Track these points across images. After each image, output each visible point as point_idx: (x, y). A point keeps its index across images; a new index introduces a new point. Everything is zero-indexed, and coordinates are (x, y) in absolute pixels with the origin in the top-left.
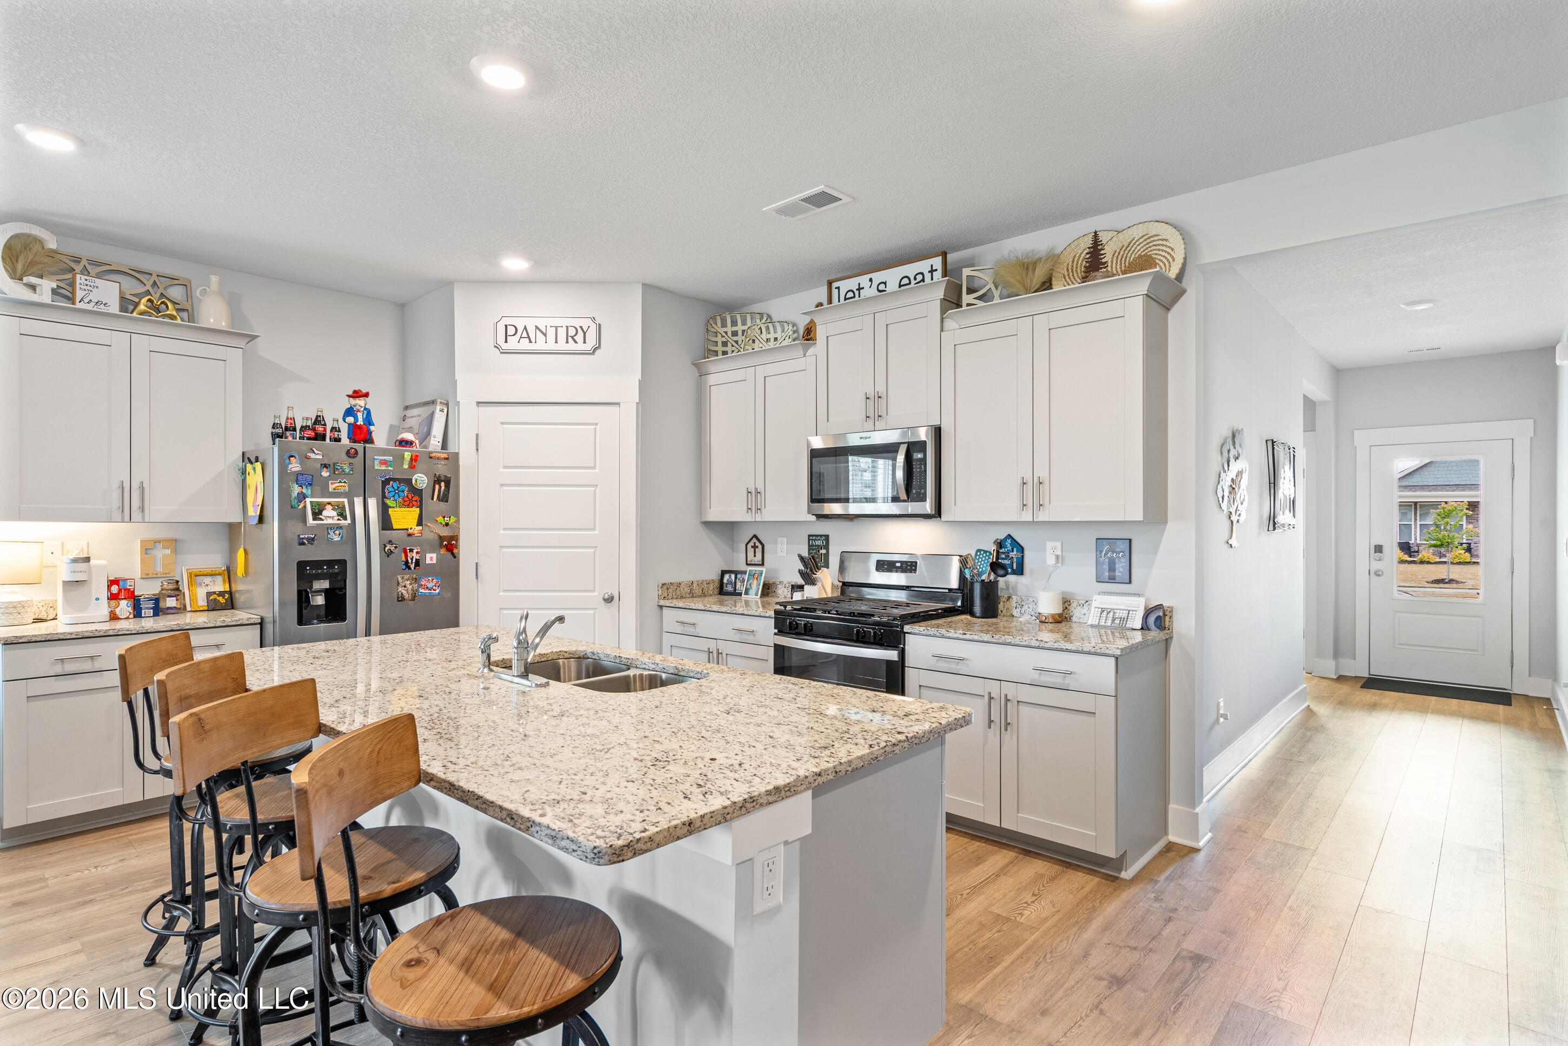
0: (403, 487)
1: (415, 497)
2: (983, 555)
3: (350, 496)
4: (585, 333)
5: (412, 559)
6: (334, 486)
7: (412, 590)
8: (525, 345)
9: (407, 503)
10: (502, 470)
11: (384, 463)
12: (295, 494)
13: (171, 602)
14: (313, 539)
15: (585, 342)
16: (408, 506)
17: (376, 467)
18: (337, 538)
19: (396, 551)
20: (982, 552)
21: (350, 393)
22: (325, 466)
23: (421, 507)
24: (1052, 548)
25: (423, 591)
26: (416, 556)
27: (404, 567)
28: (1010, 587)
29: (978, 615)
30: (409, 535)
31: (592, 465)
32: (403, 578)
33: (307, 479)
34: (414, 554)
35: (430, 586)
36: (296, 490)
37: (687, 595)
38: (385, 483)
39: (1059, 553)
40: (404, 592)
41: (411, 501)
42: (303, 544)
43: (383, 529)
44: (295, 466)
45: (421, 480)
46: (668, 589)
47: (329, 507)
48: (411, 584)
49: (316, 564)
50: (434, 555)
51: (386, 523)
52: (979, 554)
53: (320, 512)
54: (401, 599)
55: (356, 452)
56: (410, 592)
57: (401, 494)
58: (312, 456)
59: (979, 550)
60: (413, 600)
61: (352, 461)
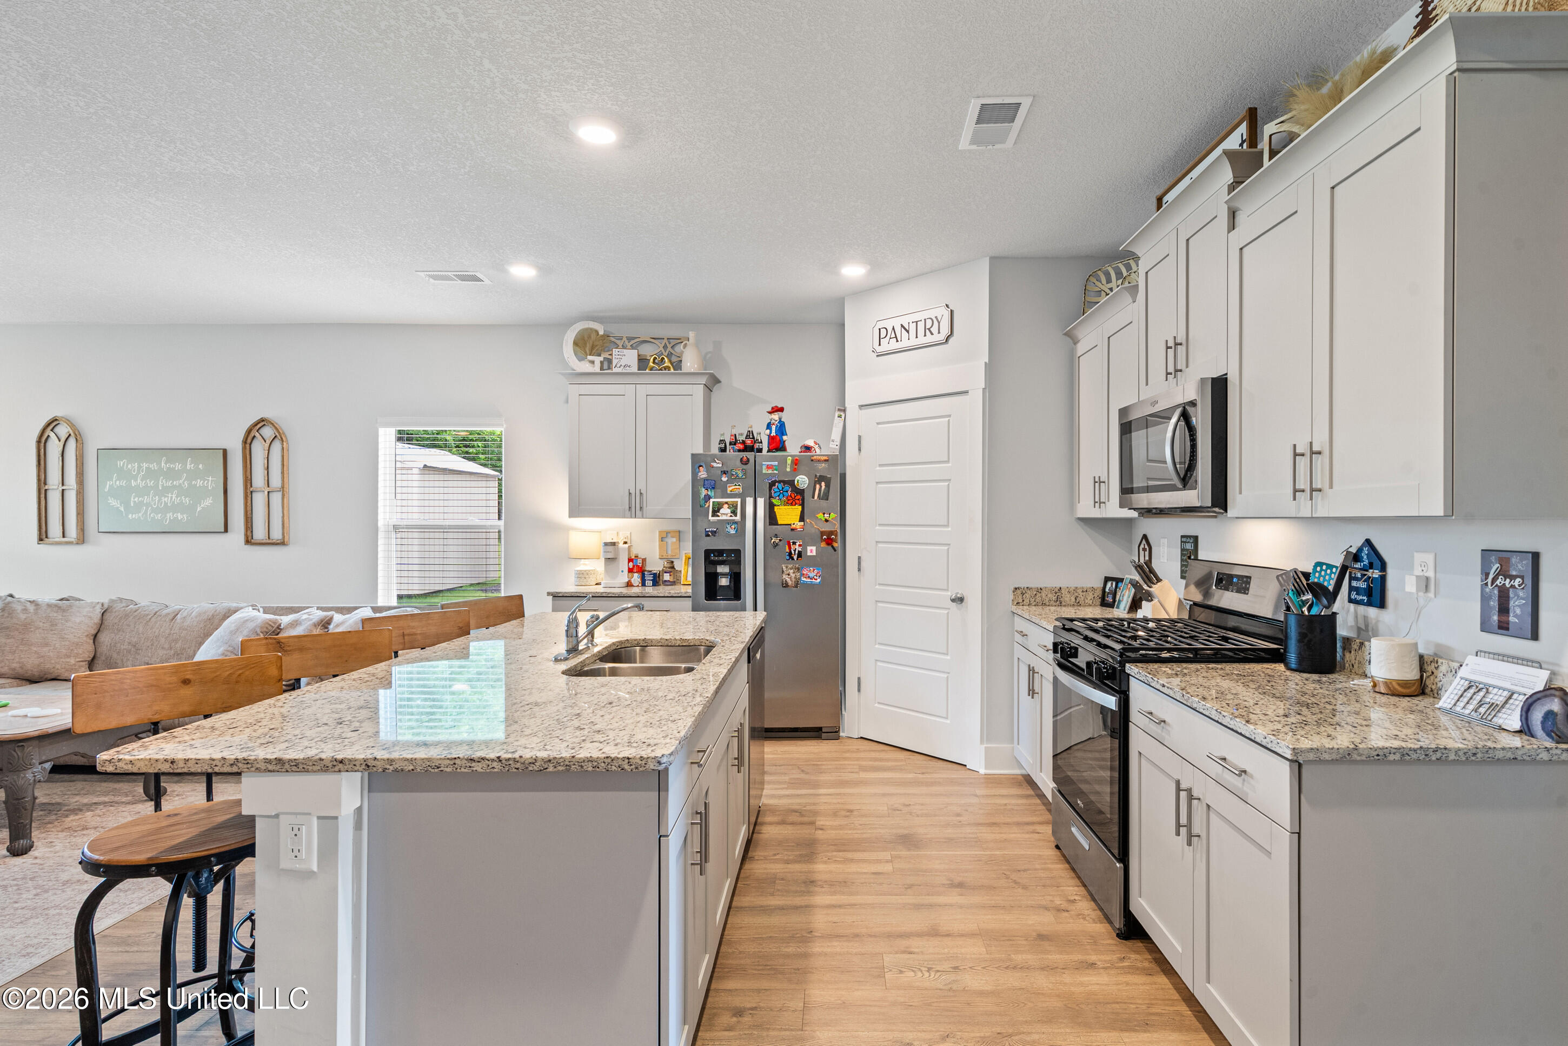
0: (787, 488)
1: (797, 496)
2: (1326, 571)
3: (743, 497)
4: (939, 323)
5: (795, 551)
6: (731, 488)
7: (795, 578)
8: (894, 345)
9: (791, 502)
10: (878, 468)
11: (769, 467)
12: (702, 496)
13: (667, 577)
14: (715, 532)
15: (939, 333)
16: (792, 504)
17: (764, 472)
18: (733, 532)
19: (781, 543)
20: (1324, 567)
21: (770, 409)
22: (725, 473)
23: (803, 505)
24: (1424, 563)
25: (805, 579)
26: (799, 549)
27: (788, 558)
28: (1370, 628)
29: (1293, 666)
30: (792, 530)
31: (946, 459)
32: (787, 567)
33: (711, 484)
34: (797, 547)
35: (812, 576)
36: (703, 492)
37: (1052, 602)
38: (772, 485)
39: (1431, 574)
40: (788, 580)
41: (794, 499)
42: (708, 535)
43: (771, 524)
44: (703, 474)
45: (802, 481)
46: (1023, 594)
47: (726, 506)
48: (794, 573)
49: (720, 552)
50: (814, 548)
51: (772, 519)
52: (1318, 569)
53: (718, 511)
54: (785, 585)
55: (748, 460)
56: (794, 580)
57: (785, 493)
58: (715, 465)
59: (1319, 564)
60: (796, 587)
61: (744, 467)
